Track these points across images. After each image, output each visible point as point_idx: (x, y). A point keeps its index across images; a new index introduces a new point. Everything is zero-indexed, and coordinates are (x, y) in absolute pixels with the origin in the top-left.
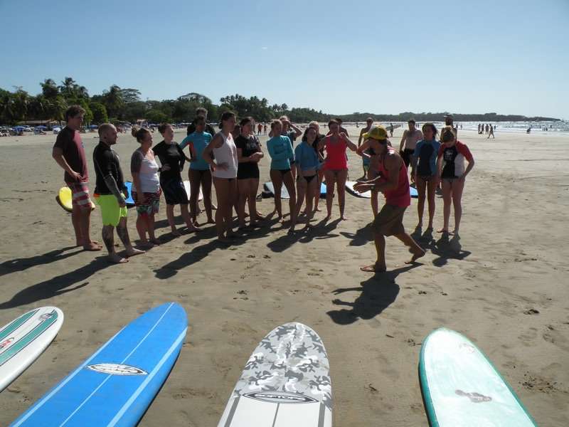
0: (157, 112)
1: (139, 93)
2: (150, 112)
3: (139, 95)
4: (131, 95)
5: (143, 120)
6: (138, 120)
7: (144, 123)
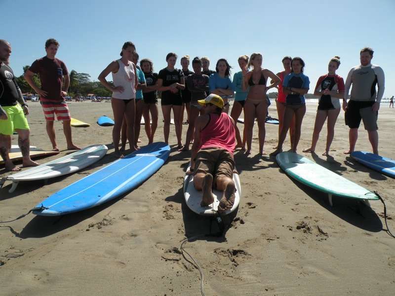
0: (101, 89)
1: (89, 76)
2: (96, 90)
3: (89, 78)
4: (84, 77)
5: (92, 95)
6: (89, 95)
7: (93, 96)
